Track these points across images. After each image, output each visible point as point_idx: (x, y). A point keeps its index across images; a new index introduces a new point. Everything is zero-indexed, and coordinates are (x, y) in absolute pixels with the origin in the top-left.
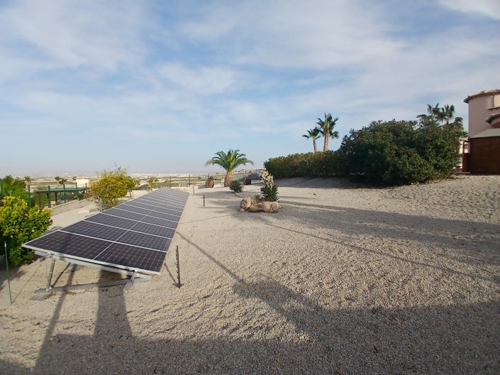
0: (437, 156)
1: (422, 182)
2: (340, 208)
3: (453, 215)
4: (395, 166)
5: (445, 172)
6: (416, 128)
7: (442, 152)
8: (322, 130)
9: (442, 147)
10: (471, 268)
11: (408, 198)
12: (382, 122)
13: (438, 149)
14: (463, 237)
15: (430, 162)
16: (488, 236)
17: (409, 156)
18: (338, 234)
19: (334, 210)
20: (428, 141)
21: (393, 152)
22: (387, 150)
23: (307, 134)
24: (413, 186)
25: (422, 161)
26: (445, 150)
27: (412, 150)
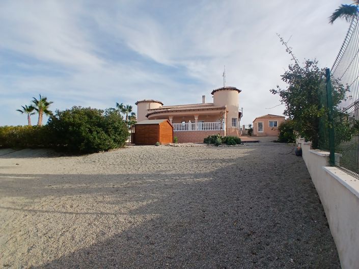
0: (115, 133)
1: (106, 150)
2: (36, 175)
3: (119, 171)
4: (88, 139)
5: (120, 144)
6: (103, 114)
7: (118, 131)
8: (37, 108)
9: (118, 128)
10: (117, 208)
11: (94, 162)
12: (81, 108)
13: (116, 129)
14: (119, 186)
15: (111, 137)
16: (133, 182)
17: (98, 133)
18: (21, 200)
19: (30, 178)
20: (110, 124)
21: (87, 130)
22: (82, 128)
23: (22, 109)
24: (100, 153)
25: (106, 136)
26: (120, 130)
27: (99, 129)
